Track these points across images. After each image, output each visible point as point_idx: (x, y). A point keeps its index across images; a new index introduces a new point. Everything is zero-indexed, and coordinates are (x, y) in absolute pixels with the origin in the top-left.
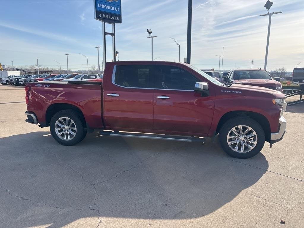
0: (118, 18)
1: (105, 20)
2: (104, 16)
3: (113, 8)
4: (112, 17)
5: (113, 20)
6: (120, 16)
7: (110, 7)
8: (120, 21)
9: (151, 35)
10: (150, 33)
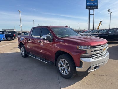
0: (96, 7)
1: (90, 9)
2: (90, 7)
3: (94, 3)
4: (93, 7)
5: (94, 8)
6: (97, 6)
7: (92, 3)
8: (97, 8)
9: (110, 12)
10: (109, 11)
